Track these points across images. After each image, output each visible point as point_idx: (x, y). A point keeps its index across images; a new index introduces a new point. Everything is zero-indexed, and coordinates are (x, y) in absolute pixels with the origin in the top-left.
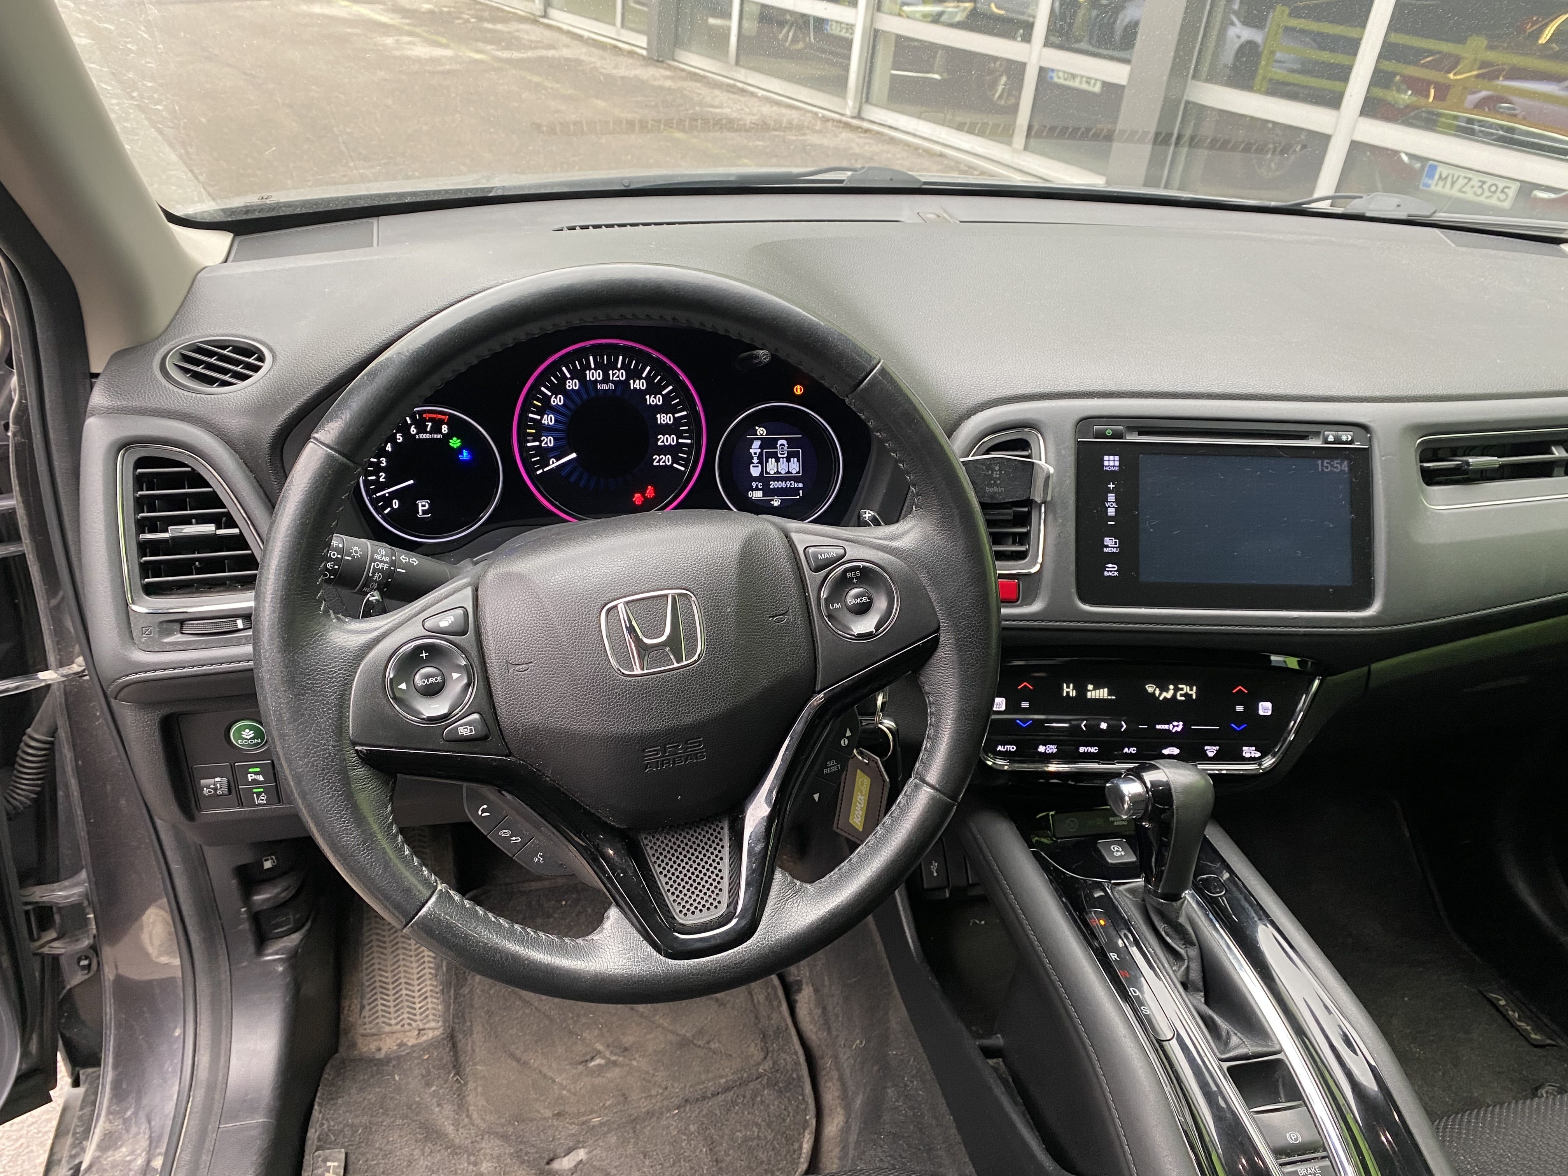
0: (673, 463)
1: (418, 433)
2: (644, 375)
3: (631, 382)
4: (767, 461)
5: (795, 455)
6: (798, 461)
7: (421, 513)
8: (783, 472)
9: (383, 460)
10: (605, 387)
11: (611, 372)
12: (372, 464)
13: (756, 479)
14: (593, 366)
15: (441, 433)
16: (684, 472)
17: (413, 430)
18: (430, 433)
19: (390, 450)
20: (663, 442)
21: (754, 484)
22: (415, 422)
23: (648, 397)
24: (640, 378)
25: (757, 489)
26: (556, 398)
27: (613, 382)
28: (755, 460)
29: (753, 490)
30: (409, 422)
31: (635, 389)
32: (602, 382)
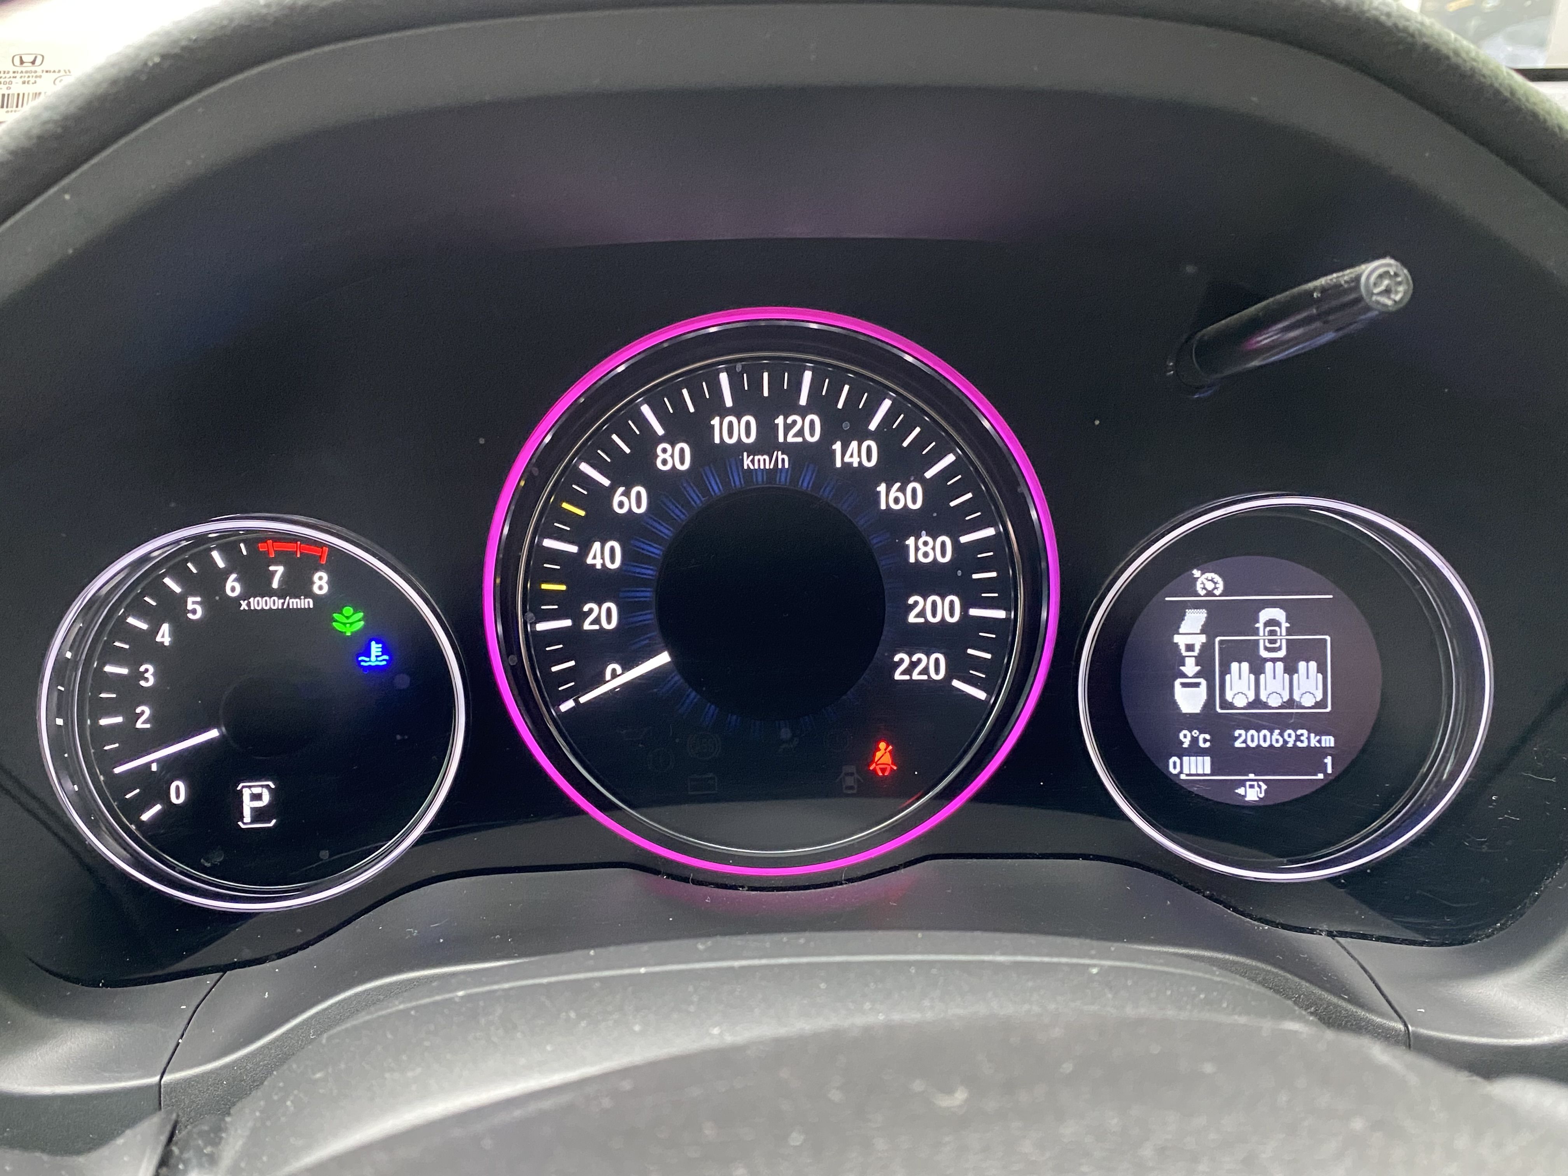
0: (949, 677)
1: (245, 596)
2: (873, 426)
3: (837, 446)
4: (1225, 670)
5: (1311, 651)
6: (1321, 669)
7: (247, 818)
8: (1275, 702)
9: (148, 669)
10: (762, 462)
11: (780, 421)
12: (114, 682)
13: (1192, 721)
14: (729, 403)
15: (309, 594)
16: (984, 707)
17: (233, 587)
18: (281, 594)
19: (167, 641)
20: (922, 614)
21: (1185, 738)
22: (236, 563)
23: (882, 488)
24: (862, 435)
25: (1195, 750)
26: (627, 494)
27: (786, 448)
28: (1190, 667)
29: (1182, 753)
30: (221, 564)
31: (847, 466)
32: (753, 450)
